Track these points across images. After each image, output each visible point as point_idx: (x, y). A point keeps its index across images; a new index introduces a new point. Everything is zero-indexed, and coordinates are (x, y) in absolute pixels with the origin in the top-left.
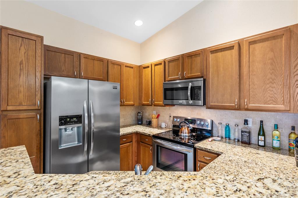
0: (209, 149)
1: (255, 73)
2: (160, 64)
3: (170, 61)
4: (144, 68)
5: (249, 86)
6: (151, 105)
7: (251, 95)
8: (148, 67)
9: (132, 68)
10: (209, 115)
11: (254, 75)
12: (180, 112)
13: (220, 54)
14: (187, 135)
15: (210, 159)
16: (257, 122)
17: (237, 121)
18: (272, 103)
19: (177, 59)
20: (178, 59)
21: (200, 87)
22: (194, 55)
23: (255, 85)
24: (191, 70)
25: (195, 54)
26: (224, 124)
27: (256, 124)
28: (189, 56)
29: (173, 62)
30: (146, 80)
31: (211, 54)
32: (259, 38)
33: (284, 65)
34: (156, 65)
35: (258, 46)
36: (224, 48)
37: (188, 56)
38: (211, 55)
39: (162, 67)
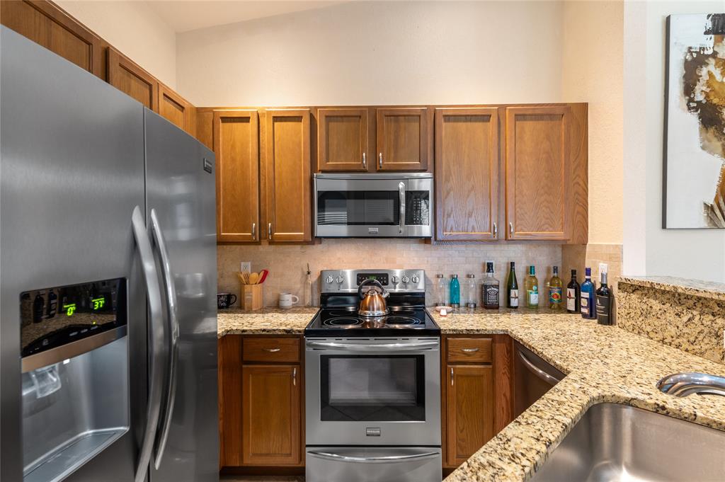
0: (477, 330)
1: (523, 174)
2: (297, 119)
3: (334, 116)
4: (226, 119)
5: (515, 197)
6: (258, 243)
7: (518, 214)
8: (245, 119)
9: (182, 108)
10: (414, 260)
11: (523, 177)
12: (339, 258)
13: (462, 126)
14: (381, 312)
15: (476, 351)
16: (502, 265)
17: (469, 267)
18: (547, 228)
19: (356, 116)
20: (360, 117)
21: (427, 192)
22: (405, 116)
23: (523, 196)
24: (396, 152)
25: (405, 113)
26: (446, 276)
27: (500, 270)
28: (390, 116)
29: (343, 121)
30: (233, 160)
31: (445, 121)
32: (530, 112)
33: (563, 166)
34: (277, 119)
35: (529, 125)
36: (472, 116)
37: (388, 113)
38: (444, 124)
39: (303, 127)
